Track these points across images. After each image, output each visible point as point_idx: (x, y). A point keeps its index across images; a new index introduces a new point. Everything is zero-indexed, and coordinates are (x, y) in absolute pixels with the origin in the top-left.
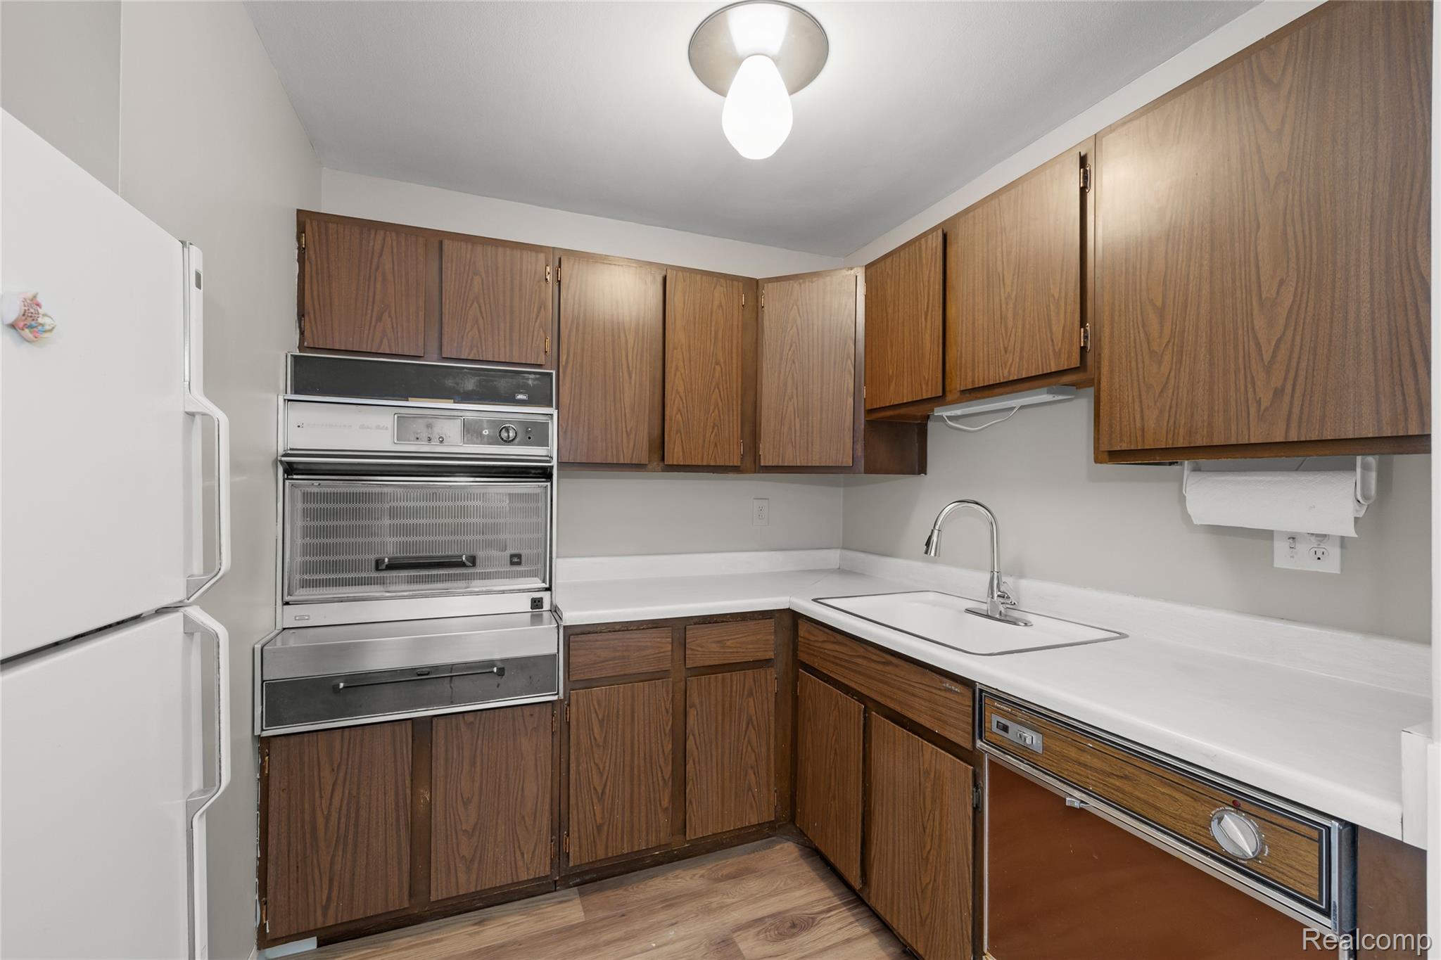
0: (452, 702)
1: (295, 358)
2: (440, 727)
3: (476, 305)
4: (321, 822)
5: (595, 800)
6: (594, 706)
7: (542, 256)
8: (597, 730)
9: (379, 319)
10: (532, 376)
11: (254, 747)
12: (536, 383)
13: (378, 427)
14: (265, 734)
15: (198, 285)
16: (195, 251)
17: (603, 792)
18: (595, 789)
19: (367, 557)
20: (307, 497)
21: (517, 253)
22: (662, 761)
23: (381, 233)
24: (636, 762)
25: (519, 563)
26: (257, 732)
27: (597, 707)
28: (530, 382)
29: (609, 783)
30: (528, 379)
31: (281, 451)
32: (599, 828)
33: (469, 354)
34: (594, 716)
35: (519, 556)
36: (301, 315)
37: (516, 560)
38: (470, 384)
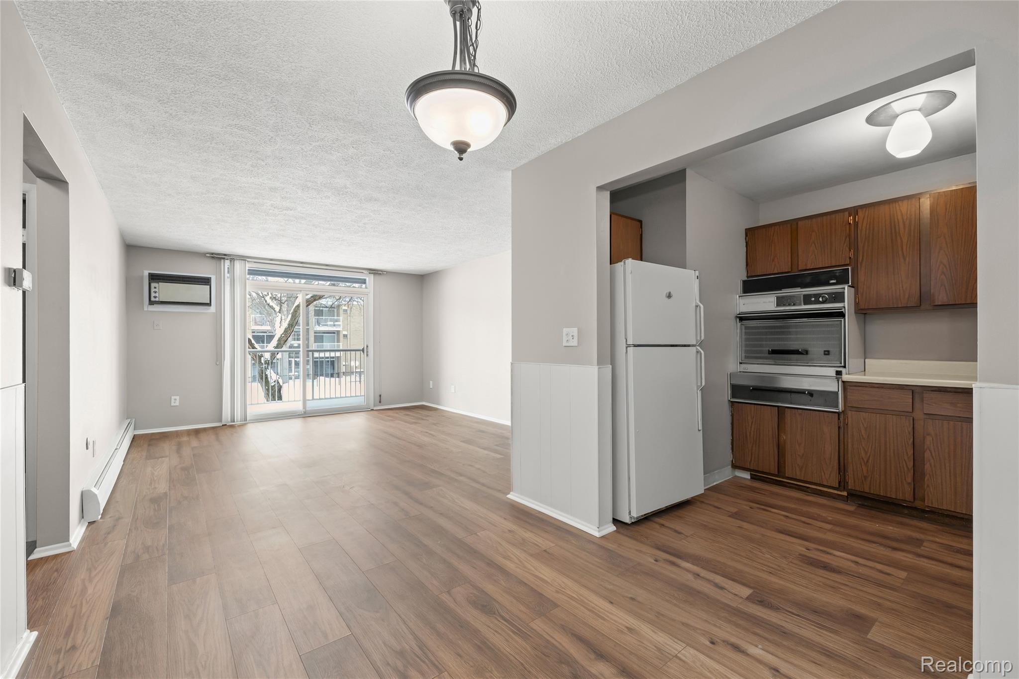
0: (791, 403)
1: (744, 282)
2: (788, 412)
3: (813, 245)
4: (748, 434)
5: (863, 464)
6: (861, 421)
7: (847, 214)
8: (863, 432)
9: (773, 260)
10: (838, 271)
11: (729, 405)
12: (840, 274)
13: (769, 302)
14: (731, 400)
15: (697, 278)
16: (697, 272)
17: (867, 461)
18: (863, 459)
19: (765, 349)
20: (746, 328)
21: (833, 216)
22: (906, 458)
23: (773, 228)
24: (888, 454)
25: (828, 354)
26: (729, 399)
27: (863, 421)
28: (837, 274)
29: (871, 459)
30: (836, 273)
31: (738, 313)
32: (866, 477)
33: (811, 266)
34: (861, 425)
35: (828, 351)
36: (747, 265)
37: (826, 353)
38: (808, 280)
